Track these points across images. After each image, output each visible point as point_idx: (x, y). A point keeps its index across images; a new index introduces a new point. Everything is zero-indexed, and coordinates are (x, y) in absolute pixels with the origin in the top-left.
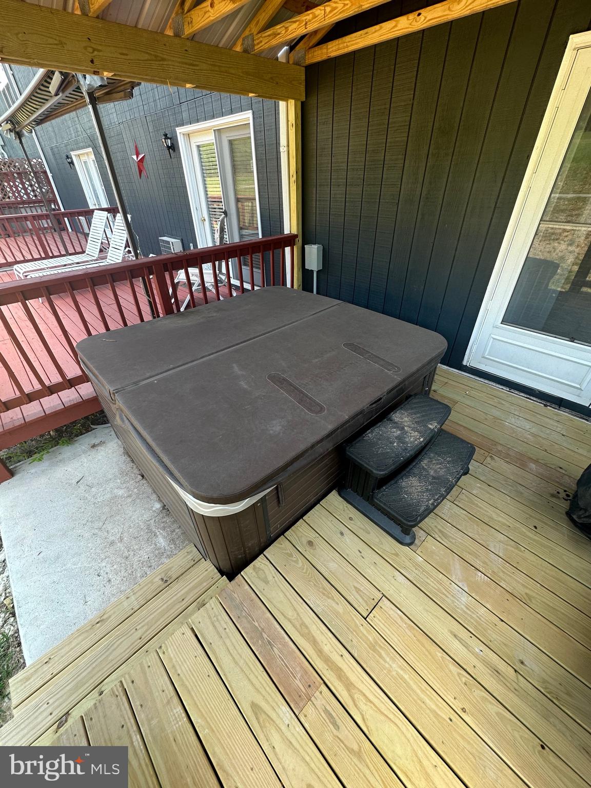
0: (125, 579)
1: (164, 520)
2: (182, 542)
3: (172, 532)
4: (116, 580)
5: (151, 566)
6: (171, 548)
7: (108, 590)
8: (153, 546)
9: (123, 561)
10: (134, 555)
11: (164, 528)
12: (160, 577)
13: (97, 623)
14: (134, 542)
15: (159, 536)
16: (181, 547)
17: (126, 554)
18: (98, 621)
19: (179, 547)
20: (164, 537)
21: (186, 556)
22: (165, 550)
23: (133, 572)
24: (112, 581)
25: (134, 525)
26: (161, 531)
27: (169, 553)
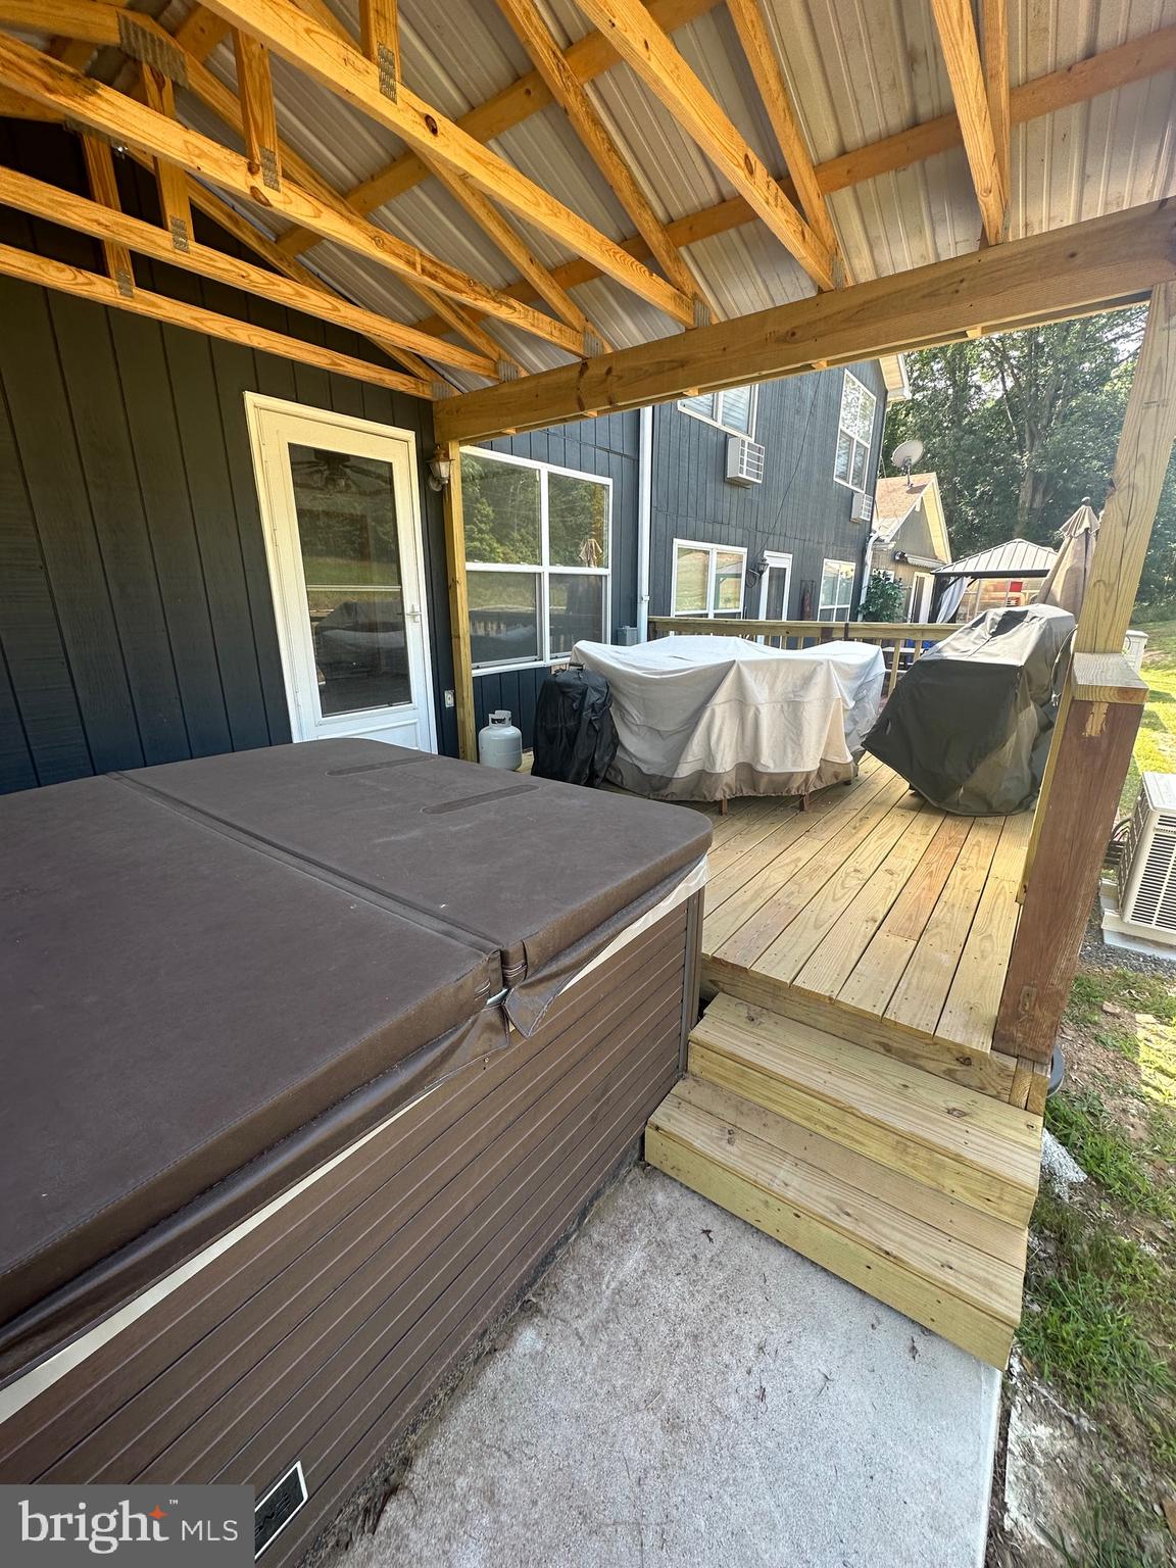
0: (742, 1307)
1: (572, 1289)
2: (622, 1213)
3: (602, 1247)
4: (750, 1329)
5: (695, 1256)
6: (641, 1232)
7: (778, 1338)
8: (649, 1280)
9: (705, 1344)
10: (682, 1320)
11: (597, 1276)
12: (729, 1147)
13: (848, 1215)
14: (652, 1345)
15: (620, 1276)
16: (635, 1209)
17: (688, 1349)
18: (846, 1217)
19: (635, 1213)
20: (621, 1261)
21: (676, 1120)
22: (650, 1243)
23: (721, 1296)
24: (757, 1340)
25: (601, 1382)
26: (606, 1279)
27: (654, 1229)
